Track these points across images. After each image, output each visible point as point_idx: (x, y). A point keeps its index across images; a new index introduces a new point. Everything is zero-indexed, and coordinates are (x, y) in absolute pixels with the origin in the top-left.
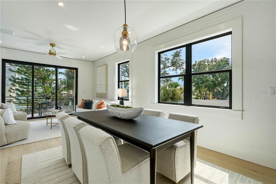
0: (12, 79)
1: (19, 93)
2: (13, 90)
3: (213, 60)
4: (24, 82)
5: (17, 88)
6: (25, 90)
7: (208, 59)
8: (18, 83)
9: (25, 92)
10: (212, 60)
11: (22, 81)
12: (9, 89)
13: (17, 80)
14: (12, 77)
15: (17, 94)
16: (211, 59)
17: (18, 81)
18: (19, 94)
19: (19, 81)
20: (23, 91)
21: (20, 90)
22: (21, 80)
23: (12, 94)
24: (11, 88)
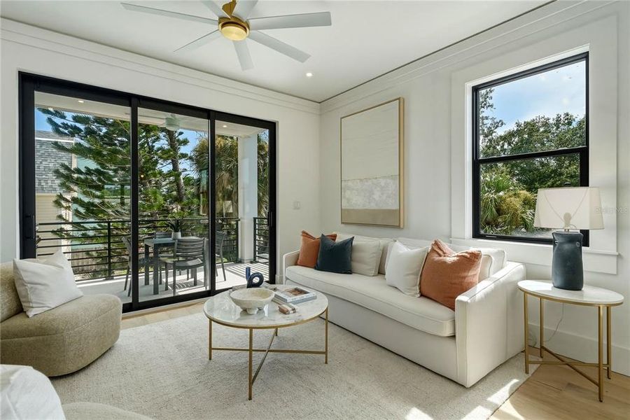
0: (62, 171)
1: (82, 210)
2: (67, 201)
3: (562, 118)
4: (93, 181)
5: (76, 195)
6: (97, 201)
7: (546, 117)
8: (77, 182)
9: (96, 206)
10: (558, 120)
11: (89, 177)
12: (55, 199)
13: (76, 176)
14: (63, 165)
15: (77, 213)
16: (555, 117)
17: (78, 178)
18: (81, 213)
19: (81, 176)
20: (92, 204)
21: (84, 202)
22: (87, 174)
23: (63, 212)
24: (61, 197)
